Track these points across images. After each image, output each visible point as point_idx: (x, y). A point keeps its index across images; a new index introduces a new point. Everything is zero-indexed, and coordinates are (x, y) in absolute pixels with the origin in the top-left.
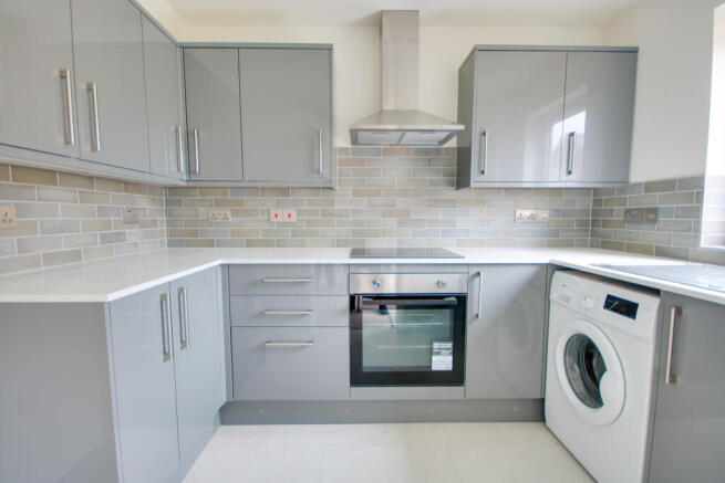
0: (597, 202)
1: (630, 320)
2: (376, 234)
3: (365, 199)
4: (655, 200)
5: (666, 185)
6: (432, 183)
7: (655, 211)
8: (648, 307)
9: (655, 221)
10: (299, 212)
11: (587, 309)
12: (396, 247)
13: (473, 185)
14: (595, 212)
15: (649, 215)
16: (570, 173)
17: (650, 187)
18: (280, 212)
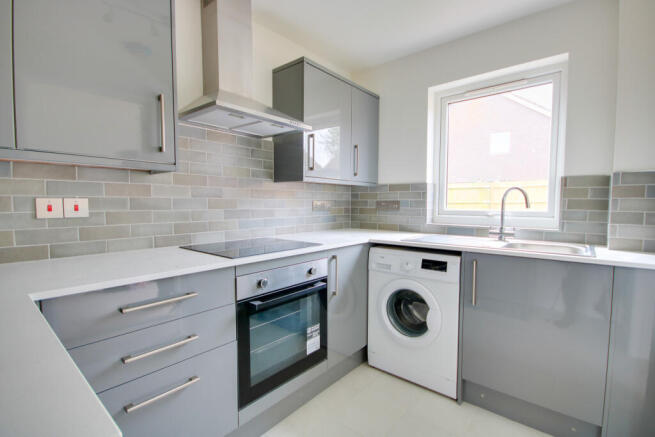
0: (354, 196)
1: (443, 273)
2: (204, 228)
3: (189, 187)
4: (397, 196)
5: (404, 187)
6: (254, 174)
7: (398, 203)
8: (453, 263)
9: (398, 208)
10: (92, 203)
11: (408, 271)
12: (224, 241)
13: (305, 179)
14: (353, 203)
15: (394, 205)
16: (355, 174)
17: (393, 187)
18: (56, 203)
